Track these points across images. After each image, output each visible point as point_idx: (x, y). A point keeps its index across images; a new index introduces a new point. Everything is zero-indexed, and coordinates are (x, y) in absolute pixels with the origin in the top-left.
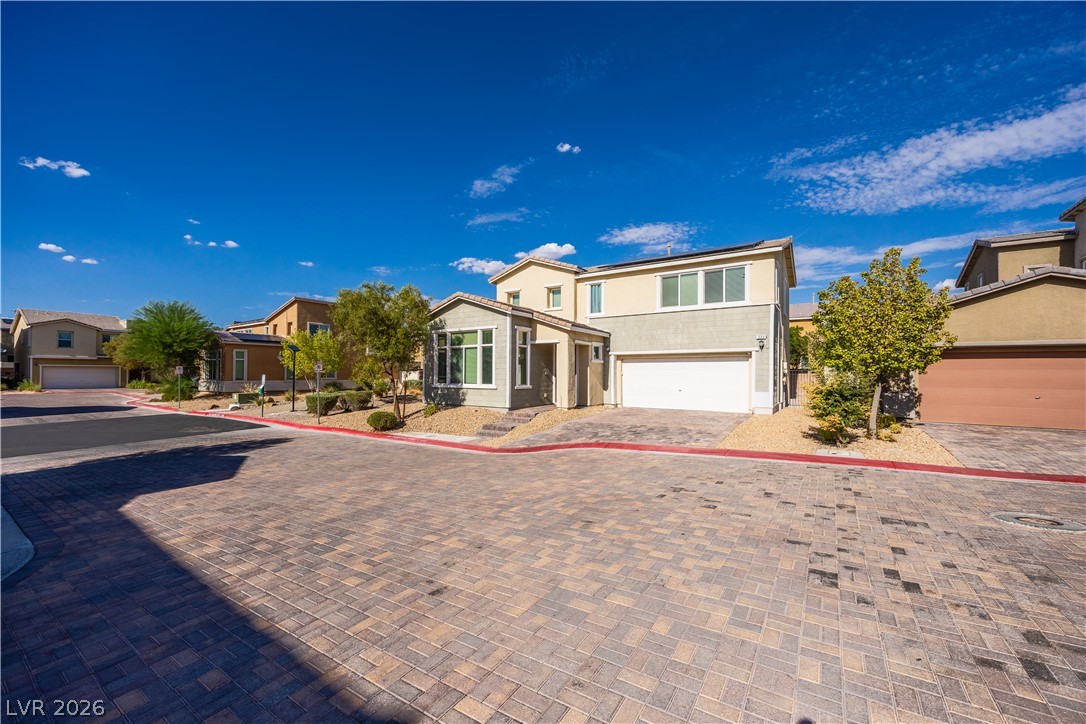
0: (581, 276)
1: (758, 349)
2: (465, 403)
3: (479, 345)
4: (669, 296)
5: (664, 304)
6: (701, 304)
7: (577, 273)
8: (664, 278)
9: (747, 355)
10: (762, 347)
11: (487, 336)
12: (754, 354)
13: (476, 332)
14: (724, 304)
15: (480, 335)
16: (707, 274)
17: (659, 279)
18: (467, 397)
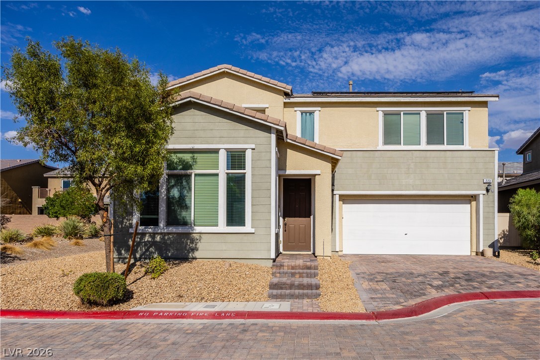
0: (292, 100)
1: (485, 192)
2: (197, 254)
3: (222, 170)
4: (391, 133)
5: (386, 142)
6: (424, 146)
7: (287, 95)
8: (386, 114)
9: (471, 199)
10: (488, 190)
11: (236, 159)
12: (481, 196)
13: (216, 151)
14: (445, 147)
15: (222, 157)
16: (429, 115)
17: (381, 114)
18: (199, 245)
